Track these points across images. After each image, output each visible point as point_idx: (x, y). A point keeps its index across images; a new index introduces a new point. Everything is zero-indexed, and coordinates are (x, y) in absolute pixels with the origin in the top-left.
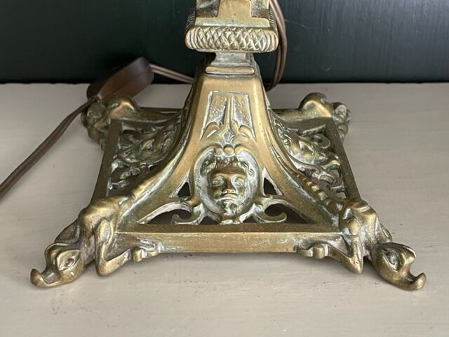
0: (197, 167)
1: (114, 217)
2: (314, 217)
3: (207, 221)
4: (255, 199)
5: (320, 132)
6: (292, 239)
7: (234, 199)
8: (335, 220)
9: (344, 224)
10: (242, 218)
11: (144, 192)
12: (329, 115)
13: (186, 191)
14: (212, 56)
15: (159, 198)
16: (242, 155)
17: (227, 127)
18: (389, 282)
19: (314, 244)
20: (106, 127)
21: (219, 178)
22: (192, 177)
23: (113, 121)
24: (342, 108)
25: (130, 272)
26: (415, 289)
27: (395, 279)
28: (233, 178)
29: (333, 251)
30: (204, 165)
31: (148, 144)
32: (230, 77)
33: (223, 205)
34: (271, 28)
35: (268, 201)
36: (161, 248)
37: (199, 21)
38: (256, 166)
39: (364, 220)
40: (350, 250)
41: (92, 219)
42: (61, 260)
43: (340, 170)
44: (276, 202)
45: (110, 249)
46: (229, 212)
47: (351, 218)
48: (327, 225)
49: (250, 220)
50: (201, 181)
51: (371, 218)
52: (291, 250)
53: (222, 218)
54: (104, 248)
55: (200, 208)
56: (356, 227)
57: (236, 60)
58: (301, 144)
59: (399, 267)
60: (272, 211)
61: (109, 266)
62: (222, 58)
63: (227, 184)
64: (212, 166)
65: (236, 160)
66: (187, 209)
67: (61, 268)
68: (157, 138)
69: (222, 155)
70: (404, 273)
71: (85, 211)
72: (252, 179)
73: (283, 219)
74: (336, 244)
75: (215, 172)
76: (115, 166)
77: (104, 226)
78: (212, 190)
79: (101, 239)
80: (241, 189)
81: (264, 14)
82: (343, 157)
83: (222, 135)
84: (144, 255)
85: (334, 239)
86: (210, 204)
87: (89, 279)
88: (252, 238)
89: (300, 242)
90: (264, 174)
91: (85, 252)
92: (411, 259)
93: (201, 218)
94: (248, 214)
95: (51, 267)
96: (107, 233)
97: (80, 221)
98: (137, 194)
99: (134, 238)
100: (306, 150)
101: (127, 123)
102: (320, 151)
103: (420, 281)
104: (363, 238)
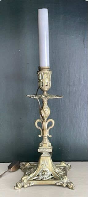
0: (40, 172)
1: (27, 178)
2: (58, 179)
3: (41, 180)
4: (49, 176)
5: (63, 168)
6: (54, 182)
7: (45, 176)
8: (62, 179)
9: (63, 179)
10: (47, 179)
11: (31, 175)
12: (65, 165)
13: (38, 175)
14: (42, 153)
15: (34, 176)
16: (47, 169)
17: (45, 165)
18: (70, 189)
19: (58, 183)
20: (25, 168)
21: (43, 173)
22: (39, 173)
23: (26, 167)
24: (69, 165)
25: (29, 188)
26: (73, 189)
27: (70, 188)
28: (46, 173)
29: (61, 184)
30: (41, 171)
31: (32, 169)
32: (45, 157)
33: (44, 177)
34: (51, 149)
35: (51, 177)
36: (34, 184)
37: (40, 148)
38: (50, 171)
39: (65, 179)
40: (63, 183)
41: (23, 179)
42: (19, 185)
43: (65, 173)
44: (53, 177)
45: (26, 184)
46: (45, 178)
47: (64, 178)
48: (60, 179)
49: (48, 179)
50: (41, 174)
51: (67, 178)
52: (54, 184)
53: (43, 179)
54: (25, 183)
55: (40, 178)
56: (64, 180)
57: (46, 154)
58: (58, 169)
59: (71, 185)
60: (52, 178)
61: (25, 186)
62: (44, 153)
63: (45, 174)
64: (42, 171)
65: (46, 170)
66: (38, 178)
67: (19, 186)
68: (34, 168)
69: (44, 169)
70: (72, 187)
71: (22, 177)
72: (49, 174)
73: (53, 179)
74: (62, 183)
75: (43, 172)
76: (26, 173)
77: (25, 180)
78: (42, 175)
79: (24, 182)
80: (47, 175)
81: (50, 146)
82: (66, 171)
83: (44, 166)
84: (31, 185)
85: (61, 182)
86: (42, 177)
87: (23, 188)
88: (48, 182)
89: (56, 182)
90: (51, 173)
91: (22, 184)
92: (73, 184)
93: (40, 179)
94: (48, 178)
95: (17, 186)
96: (25, 181)
97: (21, 179)
98: (30, 176)
99: (30, 182)
100: (59, 170)
101: (29, 167)
102: (62, 170)
103: (74, 188)
104: (66, 181)
